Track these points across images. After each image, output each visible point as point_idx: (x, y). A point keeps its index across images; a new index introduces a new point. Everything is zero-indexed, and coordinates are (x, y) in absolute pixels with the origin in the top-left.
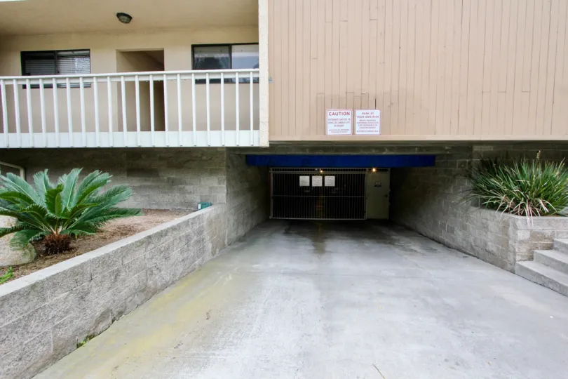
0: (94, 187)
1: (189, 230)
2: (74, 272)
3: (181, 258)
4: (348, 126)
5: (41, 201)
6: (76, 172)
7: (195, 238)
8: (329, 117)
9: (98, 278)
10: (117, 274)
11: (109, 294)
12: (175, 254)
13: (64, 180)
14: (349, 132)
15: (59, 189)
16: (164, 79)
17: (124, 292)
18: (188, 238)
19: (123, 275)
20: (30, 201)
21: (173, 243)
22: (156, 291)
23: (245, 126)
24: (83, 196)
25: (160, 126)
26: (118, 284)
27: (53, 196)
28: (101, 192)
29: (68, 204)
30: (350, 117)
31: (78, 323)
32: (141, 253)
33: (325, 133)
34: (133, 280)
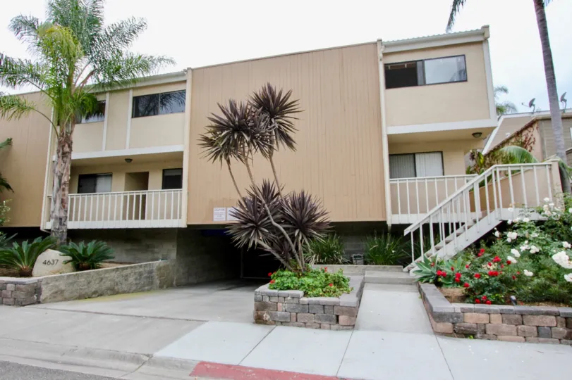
0: (100, 247)
1: (141, 270)
2: (87, 274)
3: (134, 282)
4: (224, 216)
5: (81, 252)
6: (94, 242)
7: (146, 275)
8: (215, 212)
9: (94, 278)
10: (102, 279)
11: (98, 285)
12: (131, 279)
13: (89, 245)
14: (224, 219)
15: (87, 247)
16: (147, 194)
17: (104, 287)
18: (141, 274)
19: (104, 280)
20: (77, 251)
21: (130, 274)
22: (118, 293)
23: (175, 217)
24: (95, 250)
25: (143, 218)
26: (102, 283)
27: (85, 250)
28: (102, 248)
29: (89, 252)
30: (224, 211)
31: (87, 291)
32: (113, 274)
33: (213, 220)
34: (108, 284)
